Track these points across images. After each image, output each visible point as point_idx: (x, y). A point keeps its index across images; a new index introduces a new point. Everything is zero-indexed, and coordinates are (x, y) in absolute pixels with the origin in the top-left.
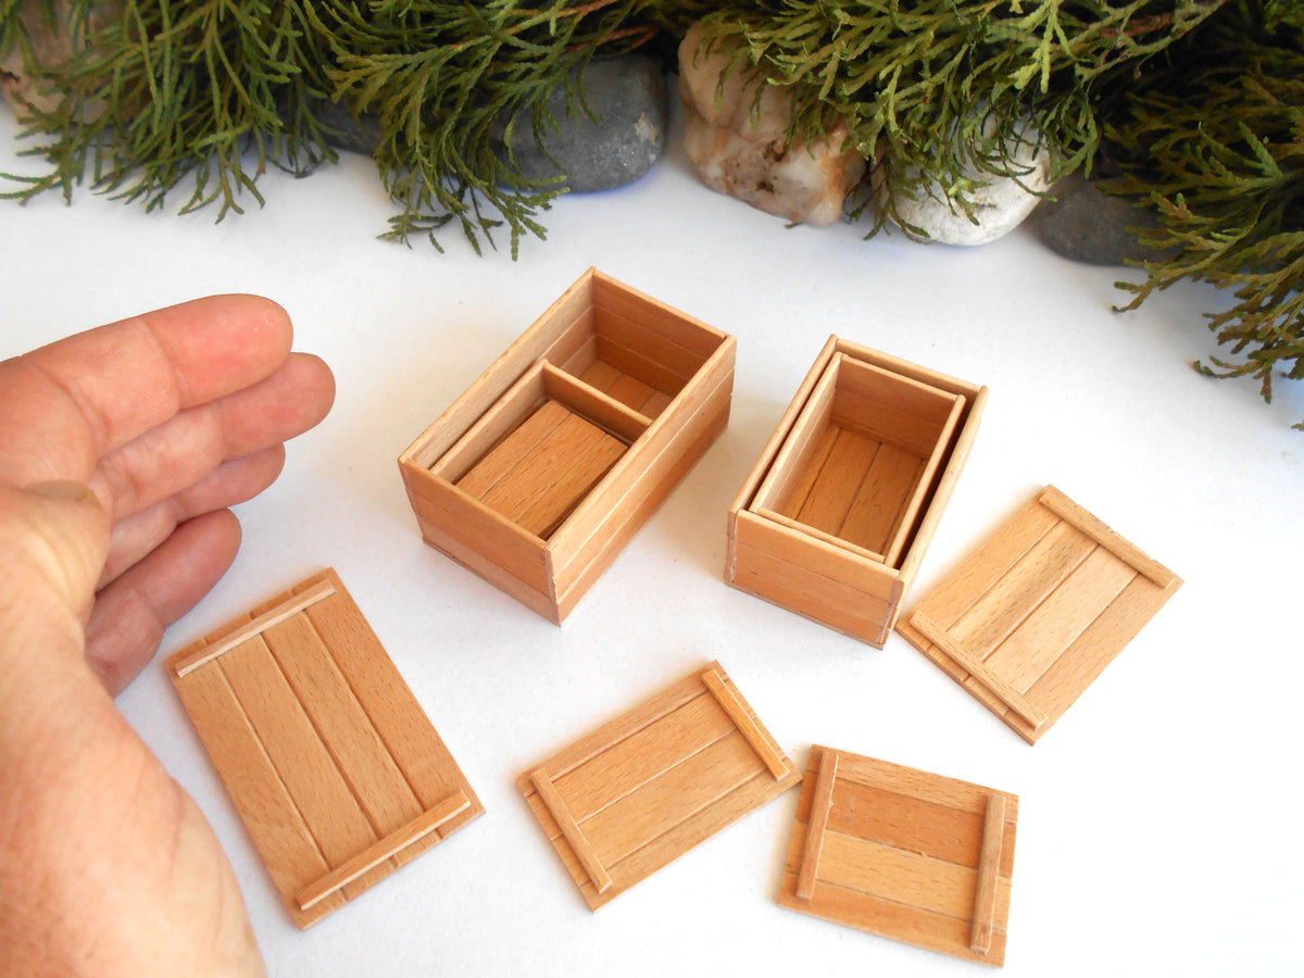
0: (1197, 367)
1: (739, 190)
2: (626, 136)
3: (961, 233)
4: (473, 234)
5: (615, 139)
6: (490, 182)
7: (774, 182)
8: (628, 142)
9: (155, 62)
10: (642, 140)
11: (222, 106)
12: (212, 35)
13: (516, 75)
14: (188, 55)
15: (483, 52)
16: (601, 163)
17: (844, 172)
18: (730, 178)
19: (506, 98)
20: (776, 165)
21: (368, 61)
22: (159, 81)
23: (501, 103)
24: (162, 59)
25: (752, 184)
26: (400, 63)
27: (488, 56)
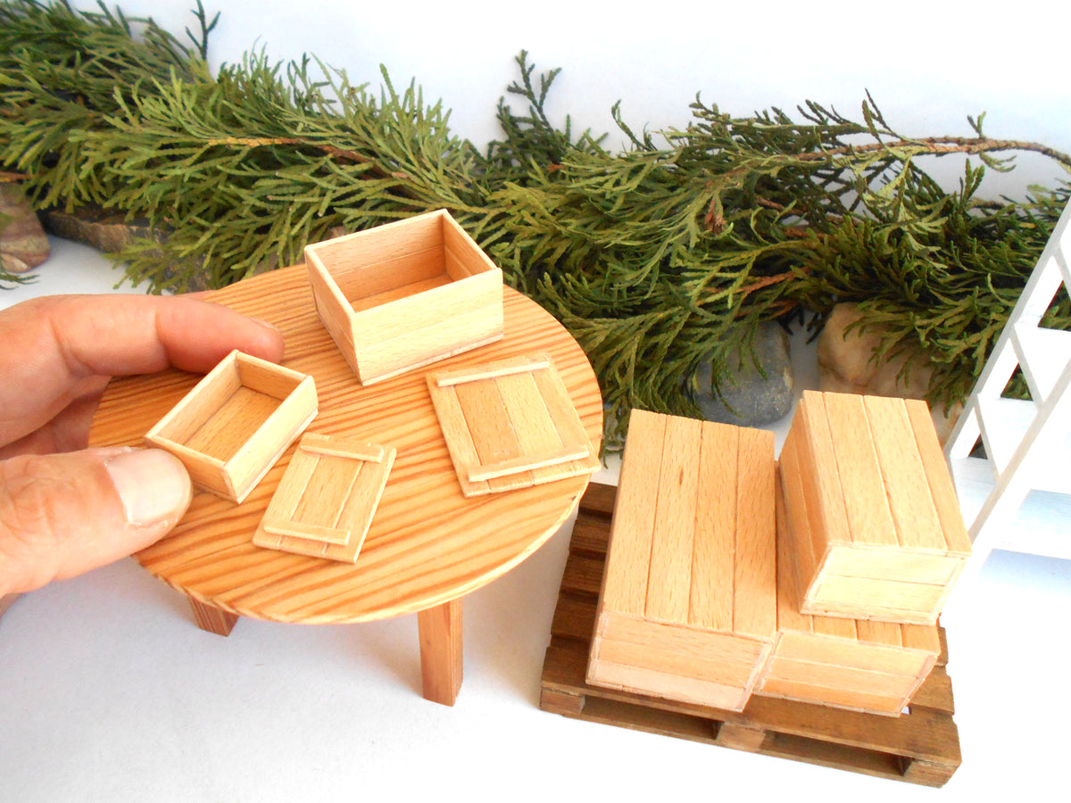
2: (779, 387)
5: (773, 389)
8: (781, 392)
13: (700, 336)
15: (677, 319)
16: (760, 408)
19: (694, 355)
21: (591, 323)
23: (690, 357)
26: (614, 325)
27: (680, 321)
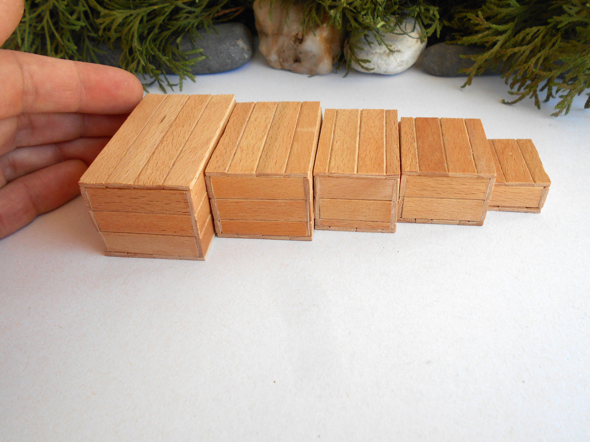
0: (504, 102)
1: (286, 65)
2: (233, 43)
3: (386, 64)
4: (163, 87)
5: (228, 44)
6: (169, 57)
7: (301, 56)
8: (234, 46)
9: (22, 32)
10: (240, 47)
11: (51, 51)
12: (47, 16)
13: (182, 18)
14: (35, 27)
15: (166, 9)
16: (222, 55)
17: (331, 48)
18: (281, 60)
19: (177, 27)
20: (300, 45)
21: (114, 12)
22: (23, 40)
23: (175, 29)
24: (24, 31)
25: (291, 60)
26: (128, 14)
27: (168, 11)
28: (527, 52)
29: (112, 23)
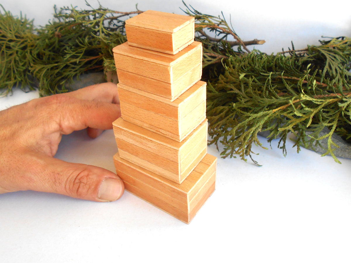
13: (68, 71)
14: (8, 66)
23: (63, 76)
24: (3, 67)
27: (62, 67)
28: (216, 120)
29: (35, 70)
